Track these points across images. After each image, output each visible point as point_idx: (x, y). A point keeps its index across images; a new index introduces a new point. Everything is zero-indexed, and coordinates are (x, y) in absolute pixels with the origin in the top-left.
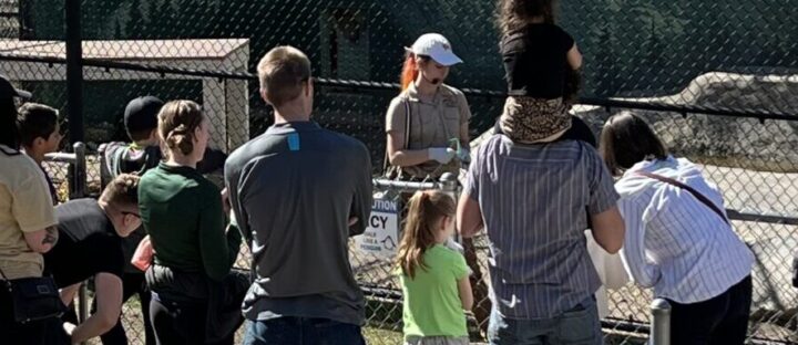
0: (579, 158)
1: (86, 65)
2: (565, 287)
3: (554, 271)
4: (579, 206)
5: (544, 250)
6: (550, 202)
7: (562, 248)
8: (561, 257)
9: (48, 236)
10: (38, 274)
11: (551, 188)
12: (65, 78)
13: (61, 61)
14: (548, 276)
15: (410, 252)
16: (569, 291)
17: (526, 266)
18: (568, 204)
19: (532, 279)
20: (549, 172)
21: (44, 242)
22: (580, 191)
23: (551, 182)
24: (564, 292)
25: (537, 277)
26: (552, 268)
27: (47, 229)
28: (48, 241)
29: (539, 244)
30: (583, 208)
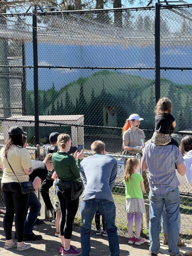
0: (172, 149)
1: (40, 123)
2: (169, 185)
3: (166, 181)
4: (173, 163)
5: (163, 175)
6: (165, 162)
7: (168, 175)
8: (168, 177)
9: (30, 170)
10: (28, 181)
11: (165, 158)
12: (34, 126)
13: (33, 122)
14: (165, 182)
15: (127, 175)
16: (170, 186)
17: (159, 179)
18: (169, 162)
19: (160, 183)
20: (164, 154)
21: (29, 172)
22: (173, 159)
23: (165, 156)
24: (169, 187)
25: (162, 182)
26: (166, 180)
27: (30, 168)
28: (30, 172)
29: (162, 173)
30: (174, 163)
